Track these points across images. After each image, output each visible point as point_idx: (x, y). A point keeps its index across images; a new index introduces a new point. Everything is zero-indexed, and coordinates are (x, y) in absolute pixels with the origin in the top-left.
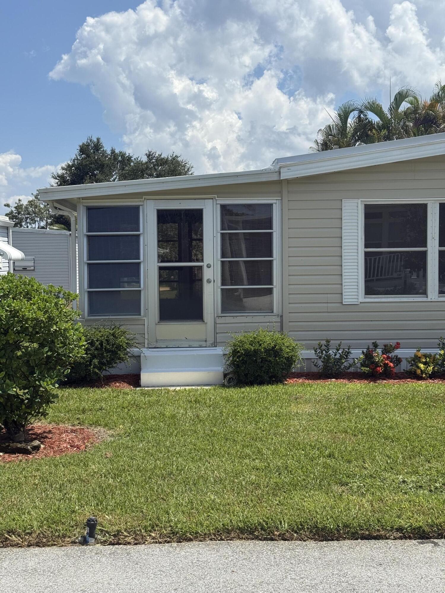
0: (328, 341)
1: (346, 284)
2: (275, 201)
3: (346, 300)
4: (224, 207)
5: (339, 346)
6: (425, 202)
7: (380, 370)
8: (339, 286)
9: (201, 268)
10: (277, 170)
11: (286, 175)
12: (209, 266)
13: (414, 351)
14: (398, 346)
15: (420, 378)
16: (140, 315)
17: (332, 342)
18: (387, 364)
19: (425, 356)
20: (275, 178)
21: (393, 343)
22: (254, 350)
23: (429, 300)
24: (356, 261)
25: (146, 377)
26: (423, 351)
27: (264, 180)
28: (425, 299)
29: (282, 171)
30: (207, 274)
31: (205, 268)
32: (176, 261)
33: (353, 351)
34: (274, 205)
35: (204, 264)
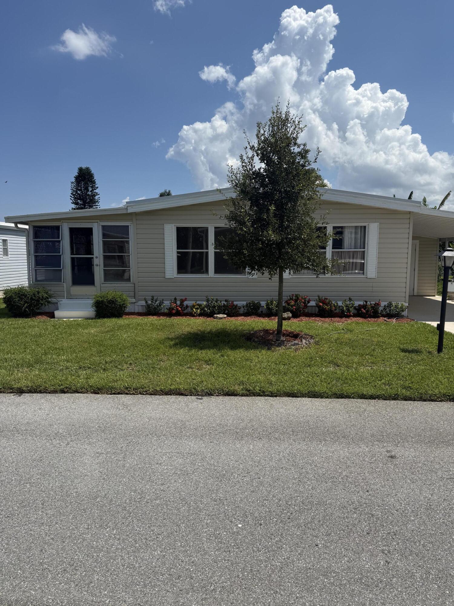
0: (153, 297)
1: (167, 268)
2: (130, 224)
3: (167, 276)
4: (103, 227)
5: (157, 299)
6: (207, 226)
7: (174, 311)
8: (164, 269)
9: (93, 258)
10: (126, 208)
11: (130, 210)
12: (97, 258)
13: (194, 302)
14: (186, 299)
15: (193, 316)
16: (61, 282)
17: (155, 297)
18: (178, 309)
19: (198, 305)
20: (125, 212)
21: (183, 298)
22: (102, 301)
23: (210, 277)
24: (172, 256)
25: (57, 313)
26: (198, 302)
27: (119, 213)
28: (207, 276)
29: (128, 208)
30: (96, 261)
31: (95, 258)
32: (84, 255)
33: (165, 302)
34: (130, 226)
35: (94, 256)
